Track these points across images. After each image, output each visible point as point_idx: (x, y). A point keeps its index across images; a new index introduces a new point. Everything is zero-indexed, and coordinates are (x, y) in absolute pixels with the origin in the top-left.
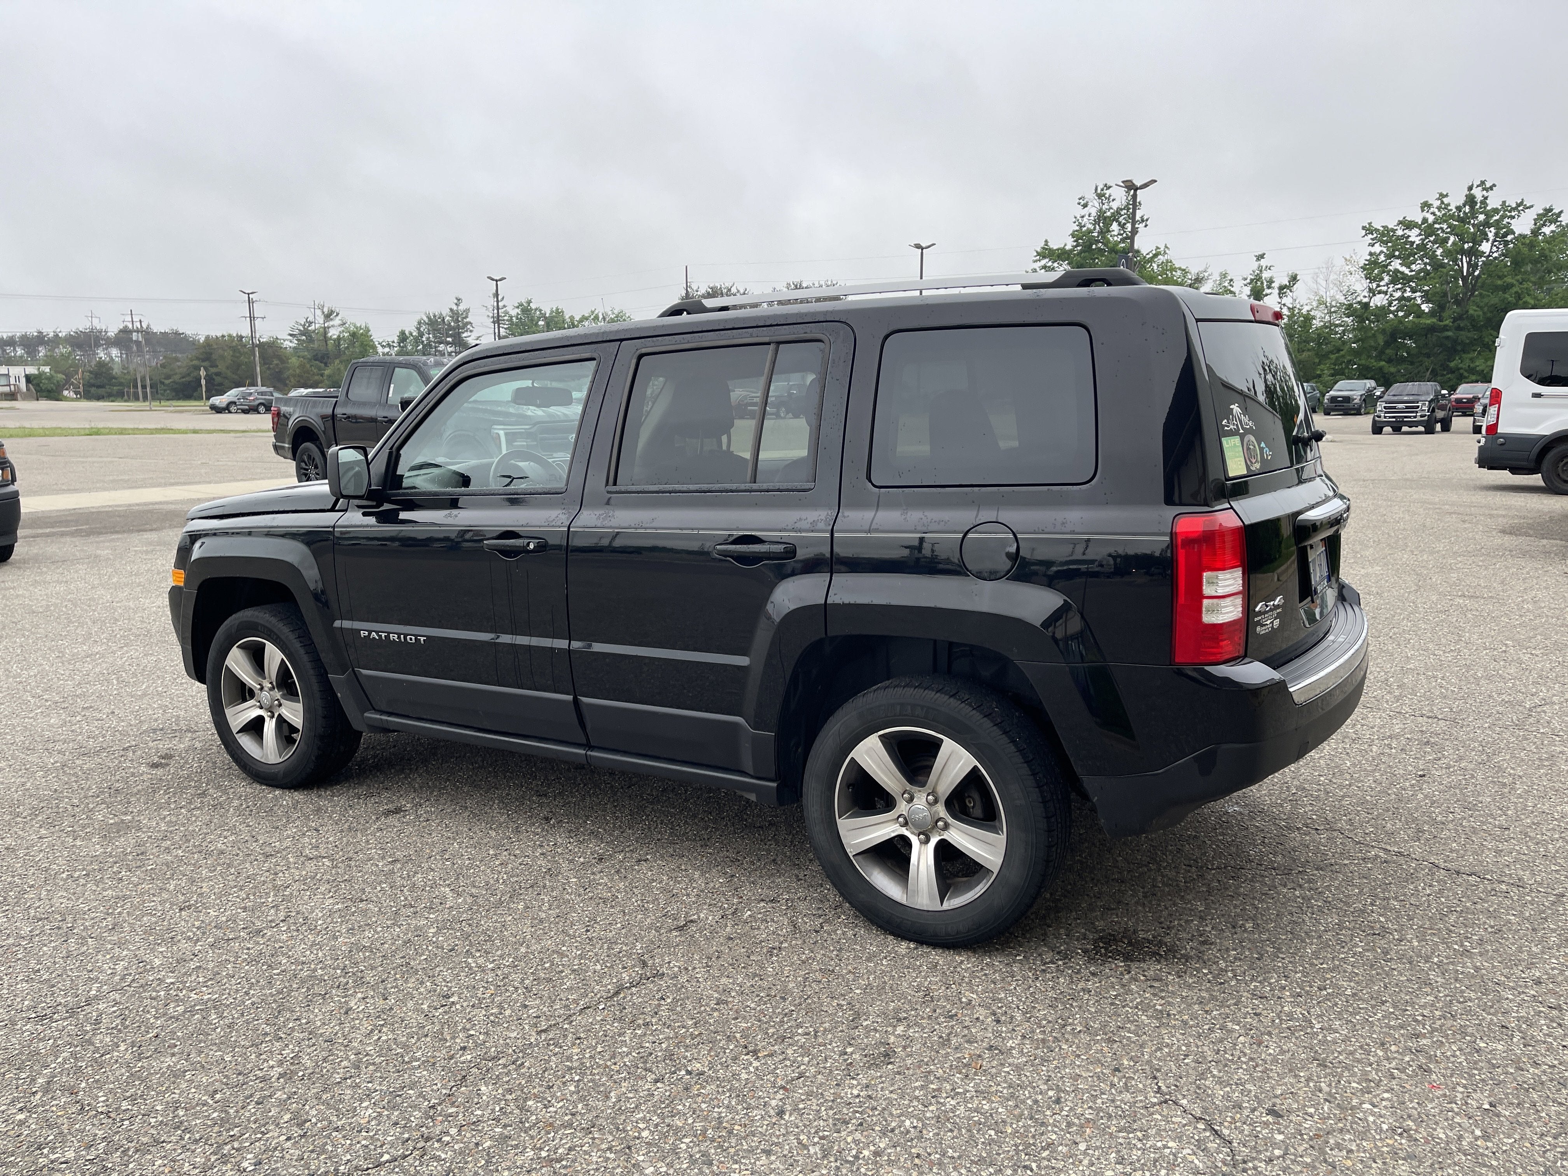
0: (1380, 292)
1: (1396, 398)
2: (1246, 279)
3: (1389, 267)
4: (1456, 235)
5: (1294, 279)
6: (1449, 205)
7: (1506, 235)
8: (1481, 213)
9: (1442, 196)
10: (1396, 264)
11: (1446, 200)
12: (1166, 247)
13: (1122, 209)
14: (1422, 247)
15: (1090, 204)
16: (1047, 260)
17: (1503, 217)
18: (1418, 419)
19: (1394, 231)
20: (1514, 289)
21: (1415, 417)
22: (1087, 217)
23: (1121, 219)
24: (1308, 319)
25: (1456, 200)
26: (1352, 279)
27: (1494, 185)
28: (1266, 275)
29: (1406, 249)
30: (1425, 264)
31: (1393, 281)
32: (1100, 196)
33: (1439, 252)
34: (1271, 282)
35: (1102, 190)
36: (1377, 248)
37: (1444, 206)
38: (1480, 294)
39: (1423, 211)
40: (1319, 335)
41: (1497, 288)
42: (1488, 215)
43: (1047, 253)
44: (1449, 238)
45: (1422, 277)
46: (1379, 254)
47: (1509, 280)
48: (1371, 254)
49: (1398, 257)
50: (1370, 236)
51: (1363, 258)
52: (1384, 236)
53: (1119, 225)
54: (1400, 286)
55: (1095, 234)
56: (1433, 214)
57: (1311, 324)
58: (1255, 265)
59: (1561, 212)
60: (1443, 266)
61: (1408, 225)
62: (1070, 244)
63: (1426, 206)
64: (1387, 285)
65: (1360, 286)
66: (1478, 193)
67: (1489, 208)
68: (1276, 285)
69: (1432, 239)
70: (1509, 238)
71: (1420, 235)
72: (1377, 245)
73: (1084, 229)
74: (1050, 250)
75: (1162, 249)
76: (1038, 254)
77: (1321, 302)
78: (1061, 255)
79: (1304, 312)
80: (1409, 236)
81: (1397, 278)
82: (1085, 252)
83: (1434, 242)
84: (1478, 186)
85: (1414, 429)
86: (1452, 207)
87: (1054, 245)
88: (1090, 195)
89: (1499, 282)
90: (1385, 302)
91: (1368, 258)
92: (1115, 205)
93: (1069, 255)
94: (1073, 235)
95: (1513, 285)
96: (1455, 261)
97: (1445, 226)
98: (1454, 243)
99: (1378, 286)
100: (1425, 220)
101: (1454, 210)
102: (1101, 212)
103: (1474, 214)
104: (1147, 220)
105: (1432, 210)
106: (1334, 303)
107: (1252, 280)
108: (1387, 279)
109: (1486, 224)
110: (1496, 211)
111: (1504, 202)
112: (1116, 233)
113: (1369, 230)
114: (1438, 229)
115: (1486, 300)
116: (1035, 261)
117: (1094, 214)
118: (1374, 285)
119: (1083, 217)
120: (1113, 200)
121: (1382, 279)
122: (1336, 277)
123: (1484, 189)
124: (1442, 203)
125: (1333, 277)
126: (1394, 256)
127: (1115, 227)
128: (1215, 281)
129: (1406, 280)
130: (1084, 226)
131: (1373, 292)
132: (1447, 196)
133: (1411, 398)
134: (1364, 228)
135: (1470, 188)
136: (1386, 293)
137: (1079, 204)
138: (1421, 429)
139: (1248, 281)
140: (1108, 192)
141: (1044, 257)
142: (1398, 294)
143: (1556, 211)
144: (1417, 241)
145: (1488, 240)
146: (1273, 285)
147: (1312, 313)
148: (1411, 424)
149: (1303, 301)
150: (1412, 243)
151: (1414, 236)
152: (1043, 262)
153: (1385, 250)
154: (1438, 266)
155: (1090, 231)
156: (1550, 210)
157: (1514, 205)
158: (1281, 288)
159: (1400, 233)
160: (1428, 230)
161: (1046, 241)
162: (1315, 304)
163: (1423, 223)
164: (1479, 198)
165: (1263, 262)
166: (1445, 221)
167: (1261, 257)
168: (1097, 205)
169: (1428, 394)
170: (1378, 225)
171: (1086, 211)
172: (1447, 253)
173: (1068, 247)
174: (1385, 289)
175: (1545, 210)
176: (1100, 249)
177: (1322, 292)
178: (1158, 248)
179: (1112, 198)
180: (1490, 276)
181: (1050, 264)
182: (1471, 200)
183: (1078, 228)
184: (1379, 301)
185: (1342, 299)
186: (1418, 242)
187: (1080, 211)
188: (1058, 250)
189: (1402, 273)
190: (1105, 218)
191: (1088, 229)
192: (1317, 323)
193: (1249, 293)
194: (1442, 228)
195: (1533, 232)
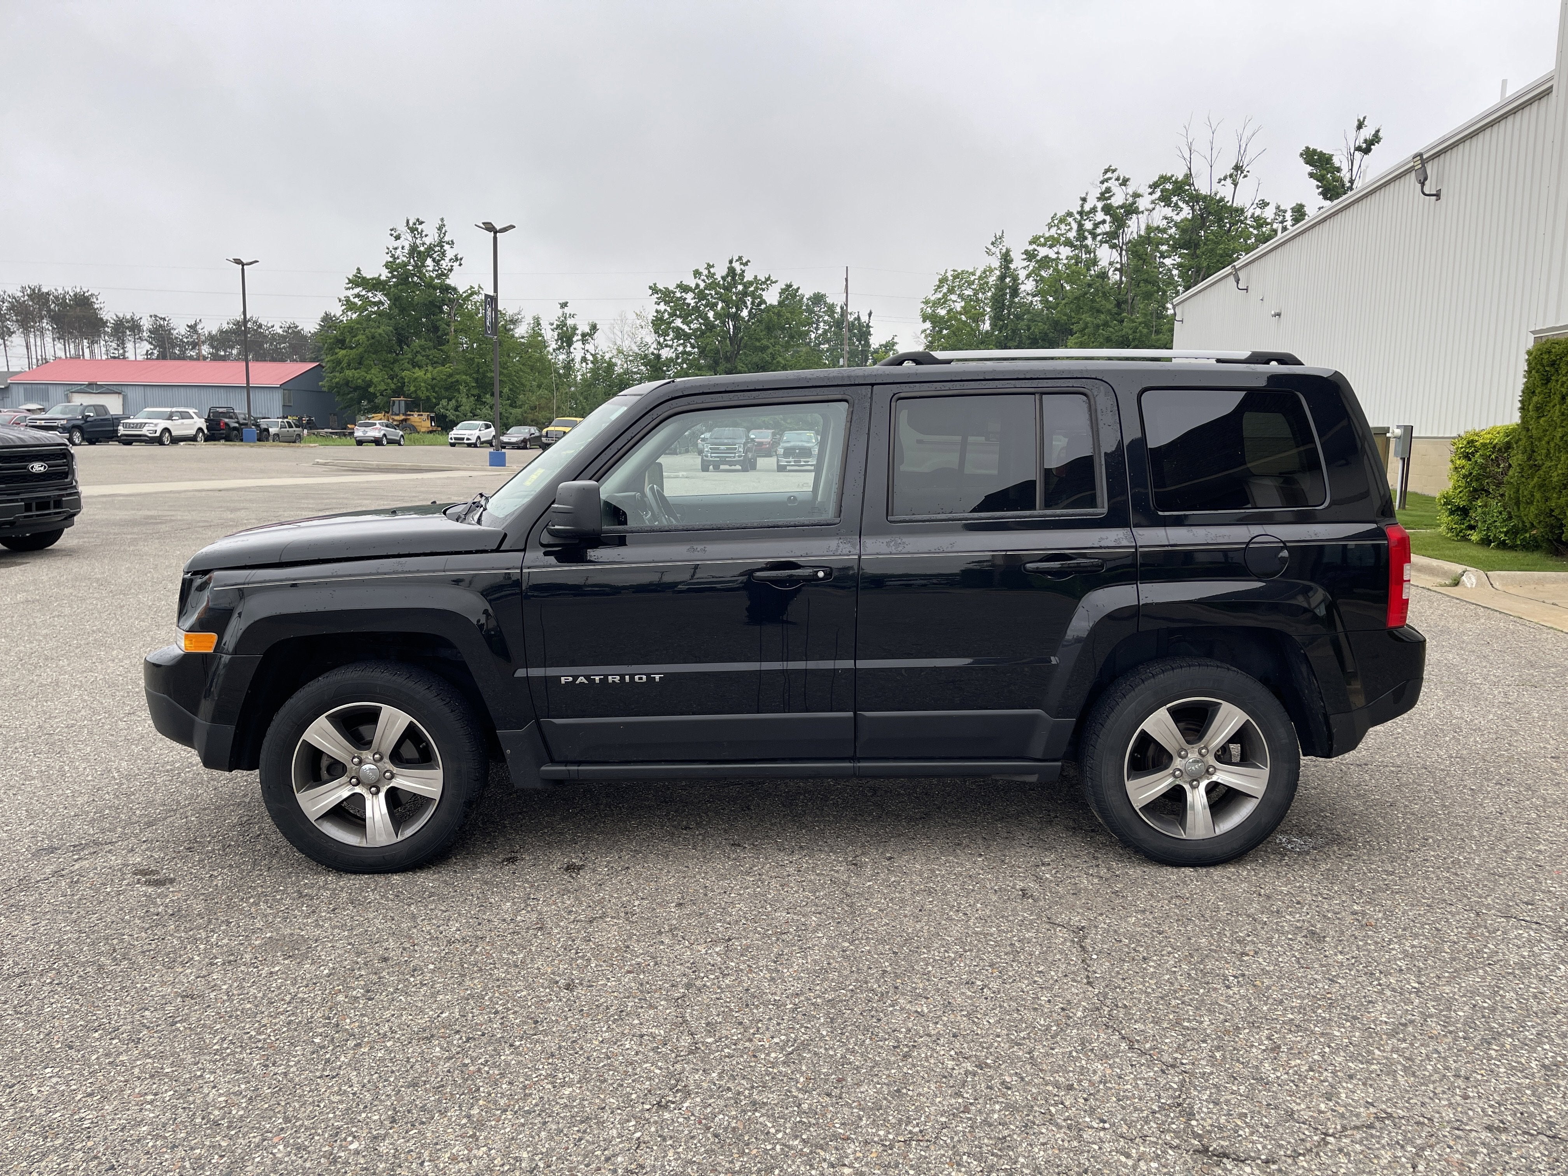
0: (667, 346)
1: (718, 441)
2: (552, 324)
3: (673, 325)
4: (723, 301)
5: (594, 328)
6: (714, 274)
7: (760, 304)
8: (740, 284)
9: (709, 266)
10: (678, 322)
11: (712, 270)
12: (480, 287)
13: (435, 246)
14: (696, 308)
15: (403, 237)
16: (361, 289)
17: (757, 289)
18: (737, 459)
19: (674, 293)
20: (770, 351)
21: (734, 457)
22: (400, 249)
23: (434, 256)
24: (611, 365)
25: (720, 271)
26: (644, 332)
27: (749, 261)
28: (570, 322)
29: (685, 310)
30: (701, 324)
31: (678, 337)
32: (412, 230)
33: (711, 314)
34: (575, 328)
35: (415, 224)
36: (662, 307)
37: (711, 275)
38: (745, 353)
39: (695, 277)
40: (621, 381)
41: (756, 349)
42: (746, 285)
43: (358, 281)
44: (717, 303)
45: (699, 335)
46: (664, 313)
47: (765, 342)
48: (657, 311)
49: (680, 316)
50: (656, 296)
51: (651, 315)
52: (666, 296)
53: (434, 260)
54: (682, 341)
55: (411, 268)
56: (704, 281)
57: (614, 371)
58: (560, 312)
59: (799, 288)
60: (714, 327)
61: (685, 289)
62: (385, 274)
63: (697, 273)
64: (672, 340)
65: (650, 338)
66: (737, 266)
67: (745, 280)
68: (579, 332)
69: (704, 302)
70: (763, 306)
71: (694, 298)
72: (662, 304)
73: (398, 261)
74: (364, 278)
75: (476, 289)
76: (350, 281)
77: (620, 351)
78: (376, 285)
79: (607, 357)
80: (685, 299)
81: (679, 334)
82: (401, 284)
83: (706, 306)
84: (737, 261)
85: (733, 467)
86: (718, 277)
87: (368, 274)
88: (402, 229)
89: (758, 344)
90: (674, 355)
91: (655, 314)
92: (428, 241)
93: (384, 286)
94: (387, 266)
95: (768, 347)
96: (723, 323)
97: (713, 292)
98: (722, 308)
99: (665, 340)
100: (697, 286)
101: (720, 279)
102: (414, 249)
103: (734, 284)
104: (461, 259)
105: (702, 277)
106: (631, 353)
107: (558, 326)
108: (671, 335)
109: (745, 294)
110: (751, 283)
111: (756, 277)
112: (431, 268)
113: (654, 290)
114: (708, 295)
115: (749, 359)
116: (347, 289)
117: (407, 247)
118: (662, 340)
119: (396, 249)
120: (426, 236)
121: (668, 335)
122: (629, 329)
123: (741, 264)
124: (709, 272)
125: (627, 329)
126: (676, 315)
127: (429, 262)
128: (529, 324)
129: (687, 337)
130: (398, 258)
131: (661, 346)
132: (713, 266)
133: (730, 441)
134: (650, 288)
135: (731, 262)
136: (671, 347)
137: (392, 235)
138: (738, 467)
139: (555, 326)
140: (420, 227)
141: (358, 285)
142: (680, 349)
143: (795, 287)
144: (692, 303)
145: (747, 308)
146: (577, 332)
147: (613, 360)
148: (731, 463)
149: (605, 349)
150: (689, 305)
151: (690, 298)
152: (357, 290)
153: (668, 309)
154: (710, 326)
155: (405, 265)
156: (791, 286)
157: (763, 280)
158: (584, 335)
159: (678, 295)
160: (701, 295)
161: (358, 269)
162: (615, 352)
163: (696, 288)
164: (738, 271)
165: (566, 310)
166: (714, 288)
167: (564, 305)
168: (410, 239)
169: (741, 438)
170: (660, 286)
171: (398, 243)
172: (717, 316)
173: (383, 278)
174: (670, 343)
175: (787, 285)
176: (416, 284)
177: (619, 342)
178: (472, 287)
179: (424, 234)
180: (750, 338)
181: (364, 293)
182: (732, 271)
183: (391, 259)
184: (666, 353)
185: (636, 350)
186: (693, 305)
187: (393, 243)
188: (373, 279)
189: (683, 330)
190: (419, 253)
191: (403, 261)
192: (618, 370)
193: (556, 338)
194: (711, 294)
195: (779, 303)
